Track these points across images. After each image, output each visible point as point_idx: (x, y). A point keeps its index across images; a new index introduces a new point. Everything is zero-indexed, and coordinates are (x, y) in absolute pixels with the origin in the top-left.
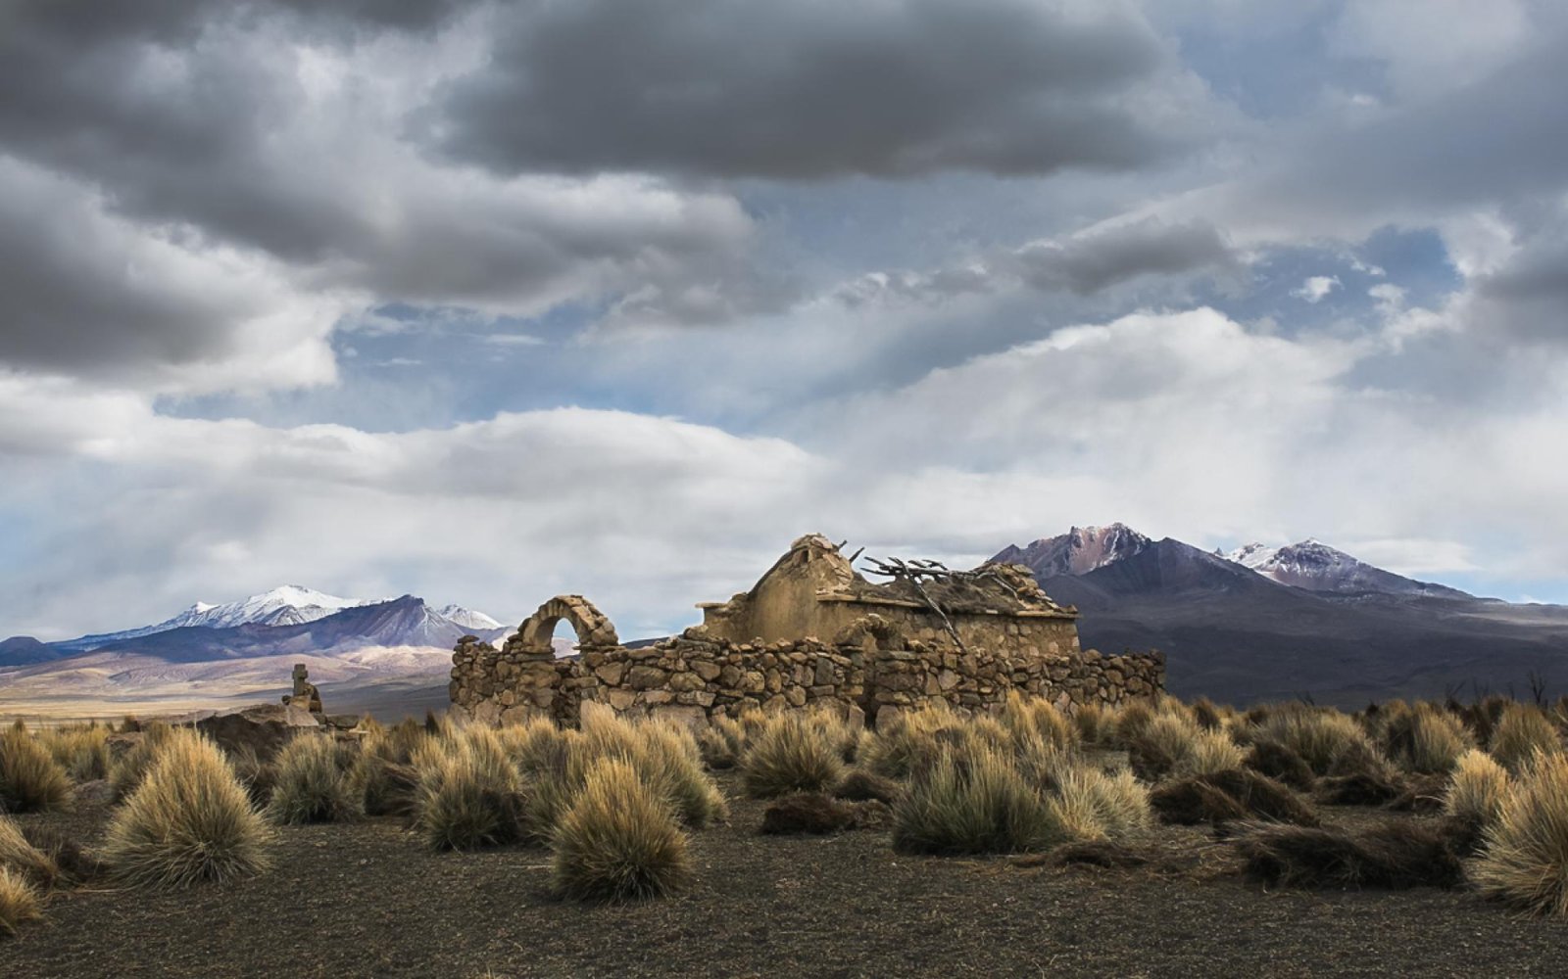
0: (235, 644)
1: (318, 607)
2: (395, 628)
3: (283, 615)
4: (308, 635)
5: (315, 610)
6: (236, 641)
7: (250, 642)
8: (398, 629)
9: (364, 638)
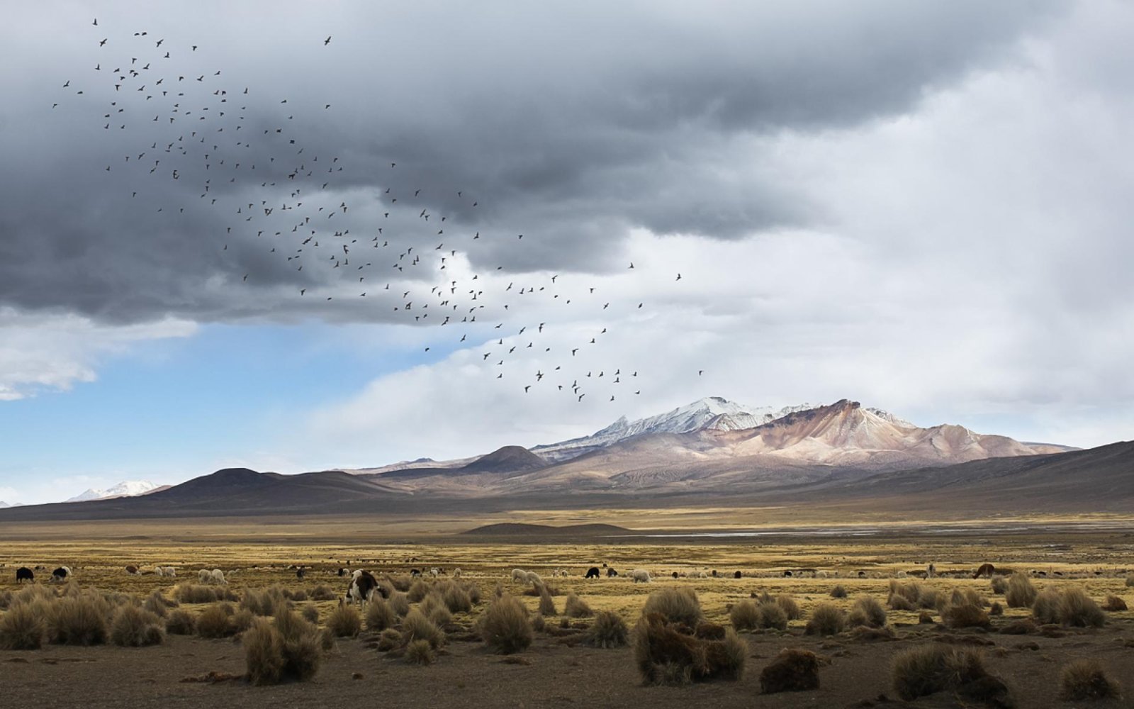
0: (698, 447)
1: (748, 414)
2: (838, 429)
3: (719, 422)
4: (759, 438)
5: (746, 417)
6: (698, 445)
7: (711, 445)
8: (840, 431)
9: (812, 438)
